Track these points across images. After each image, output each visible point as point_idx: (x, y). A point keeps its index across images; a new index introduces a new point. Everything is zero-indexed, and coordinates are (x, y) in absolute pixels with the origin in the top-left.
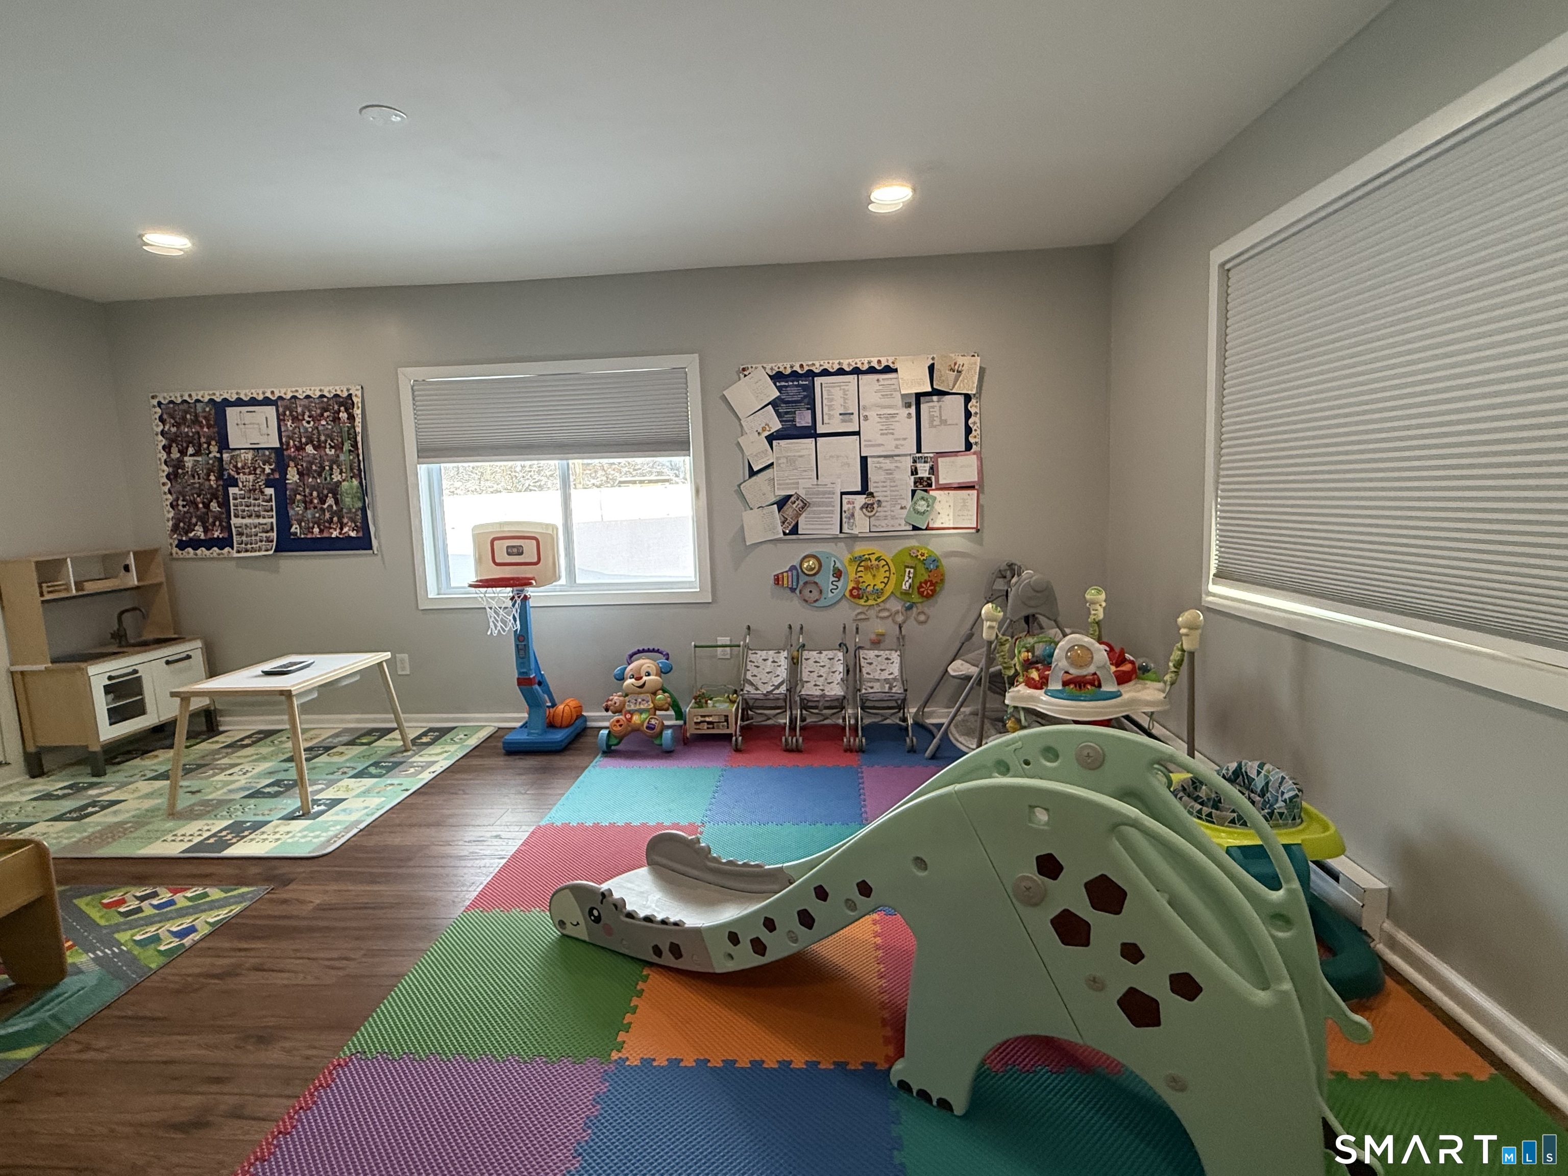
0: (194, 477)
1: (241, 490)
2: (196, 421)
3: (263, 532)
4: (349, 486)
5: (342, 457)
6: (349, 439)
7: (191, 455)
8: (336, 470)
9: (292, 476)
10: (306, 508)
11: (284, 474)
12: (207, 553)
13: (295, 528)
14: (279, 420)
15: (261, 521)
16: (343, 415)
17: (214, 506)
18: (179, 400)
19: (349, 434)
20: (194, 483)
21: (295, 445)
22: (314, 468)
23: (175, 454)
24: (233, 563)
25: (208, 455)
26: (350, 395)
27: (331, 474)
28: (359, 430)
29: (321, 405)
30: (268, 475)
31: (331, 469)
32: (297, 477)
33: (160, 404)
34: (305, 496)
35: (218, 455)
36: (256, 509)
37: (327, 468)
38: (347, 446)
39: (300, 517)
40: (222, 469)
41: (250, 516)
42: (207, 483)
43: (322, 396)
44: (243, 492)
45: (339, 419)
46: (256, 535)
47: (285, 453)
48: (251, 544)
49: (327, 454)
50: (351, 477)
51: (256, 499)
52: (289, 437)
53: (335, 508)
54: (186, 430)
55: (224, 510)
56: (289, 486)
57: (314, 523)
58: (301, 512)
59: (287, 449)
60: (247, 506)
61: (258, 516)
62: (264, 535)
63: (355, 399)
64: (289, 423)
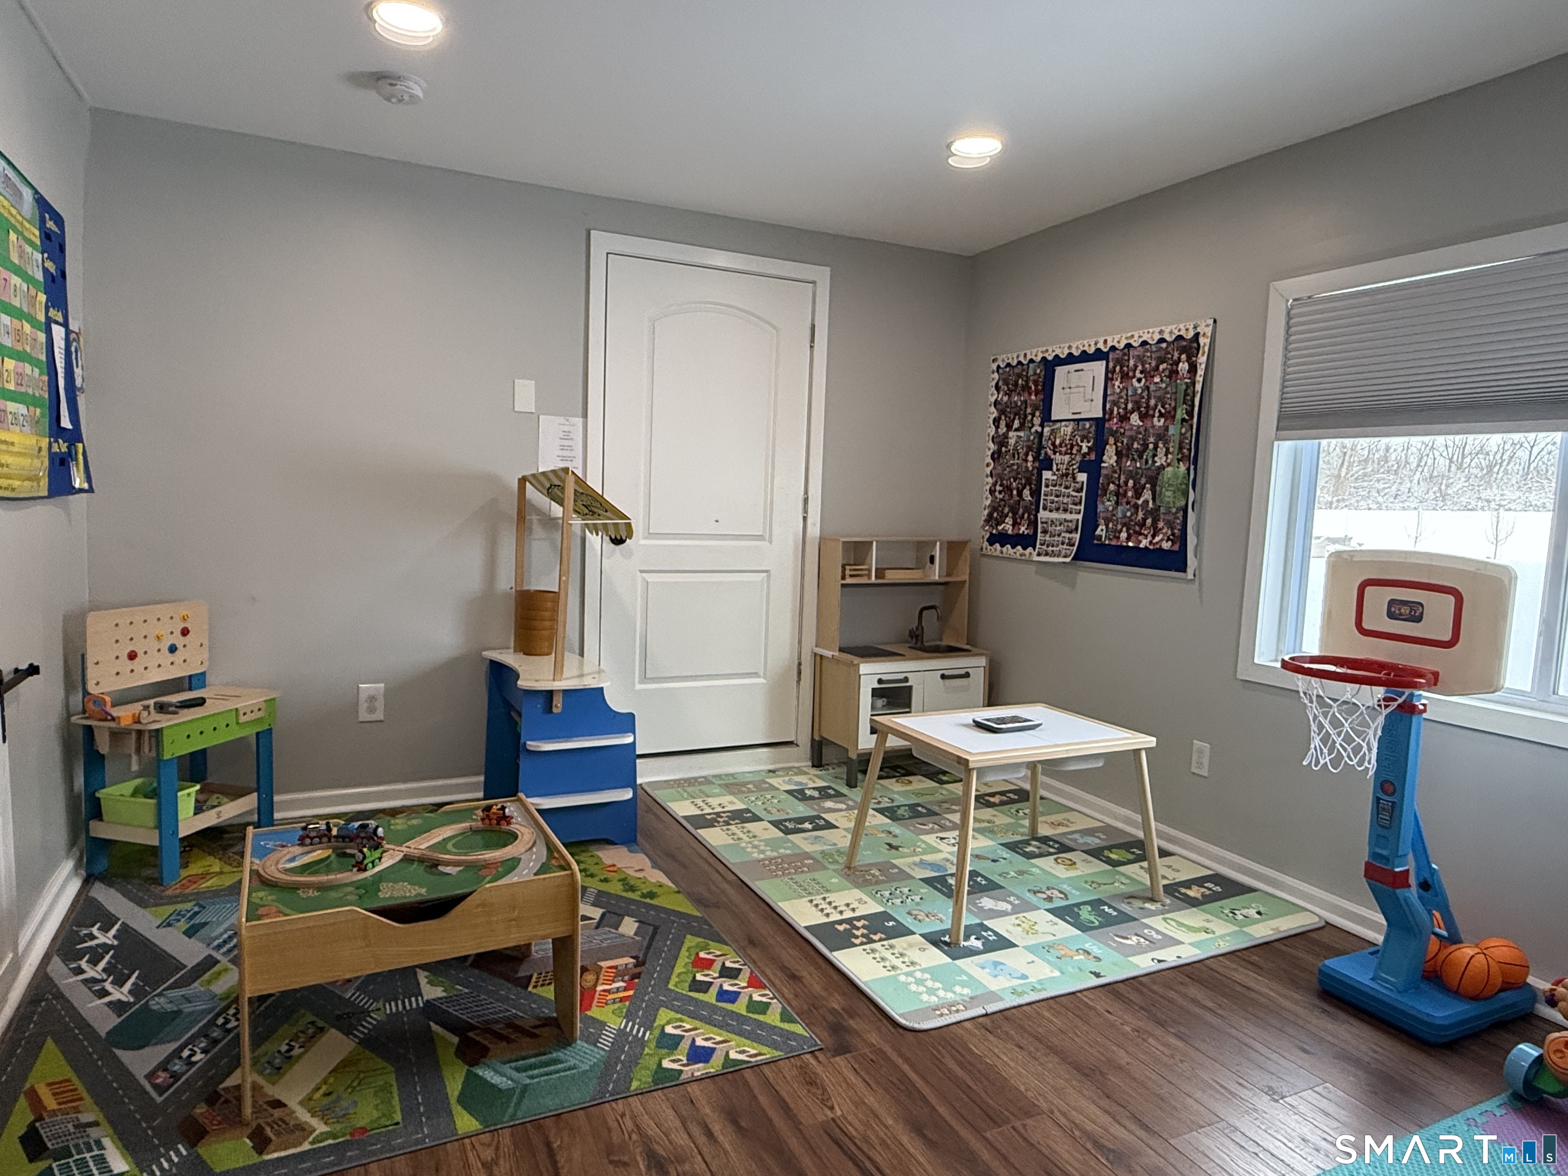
0: (1014, 457)
1: (1055, 474)
2: (1026, 388)
3: (1067, 531)
4: (1175, 472)
5: (1172, 430)
6: (1184, 403)
7: (1016, 430)
8: (1161, 451)
9: (1110, 458)
10: (1117, 503)
11: (1101, 453)
12: (1011, 551)
13: (1101, 531)
14: (1107, 379)
15: (1068, 516)
16: (1184, 367)
17: (1026, 492)
18: (1015, 363)
19: (1186, 394)
20: (1013, 464)
21: (1119, 413)
22: (1135, 446)
23: (1003, 429)
24: (1033, 568)
25: (1031, 428)
26: (1197, 335)
27: (1155, 455)
28: (1198, 387)
29: (1158, 354)
30: (1084, 455)
31: (1156, 447)
32: (1115, 458)
33: (999, 367)
34: (1119, 486)
35: (1039, 429)
36: (1065, 500)
37: (1151, 446)
38: (1180, 413)
39: (1109, 515)
40: (1041, 447)
41: (1058, 509)
42: (1024, 464)
43: (1162, 340)
44: (1055, 478)
45: (1177, 372)
46: (1059, 535)
47: (1107, 425)
48: (1053, 546)
49: (1153, 426)
50: (1179, 460)
51: (1066, 488)
52: (1115, 403)
53: (1151, 505)
54: (1016, 398)
55: (1034, 501)
56: (1104, 472)
57: (1124, 525)
58: (1111, 508)
59: (1110, 420)
60: (1057, 496)
61: (1065, 510)
62: (1068, 535)
63: (1202, 341)
64: (1117, 383)
